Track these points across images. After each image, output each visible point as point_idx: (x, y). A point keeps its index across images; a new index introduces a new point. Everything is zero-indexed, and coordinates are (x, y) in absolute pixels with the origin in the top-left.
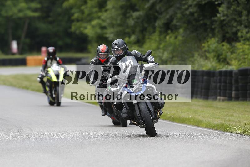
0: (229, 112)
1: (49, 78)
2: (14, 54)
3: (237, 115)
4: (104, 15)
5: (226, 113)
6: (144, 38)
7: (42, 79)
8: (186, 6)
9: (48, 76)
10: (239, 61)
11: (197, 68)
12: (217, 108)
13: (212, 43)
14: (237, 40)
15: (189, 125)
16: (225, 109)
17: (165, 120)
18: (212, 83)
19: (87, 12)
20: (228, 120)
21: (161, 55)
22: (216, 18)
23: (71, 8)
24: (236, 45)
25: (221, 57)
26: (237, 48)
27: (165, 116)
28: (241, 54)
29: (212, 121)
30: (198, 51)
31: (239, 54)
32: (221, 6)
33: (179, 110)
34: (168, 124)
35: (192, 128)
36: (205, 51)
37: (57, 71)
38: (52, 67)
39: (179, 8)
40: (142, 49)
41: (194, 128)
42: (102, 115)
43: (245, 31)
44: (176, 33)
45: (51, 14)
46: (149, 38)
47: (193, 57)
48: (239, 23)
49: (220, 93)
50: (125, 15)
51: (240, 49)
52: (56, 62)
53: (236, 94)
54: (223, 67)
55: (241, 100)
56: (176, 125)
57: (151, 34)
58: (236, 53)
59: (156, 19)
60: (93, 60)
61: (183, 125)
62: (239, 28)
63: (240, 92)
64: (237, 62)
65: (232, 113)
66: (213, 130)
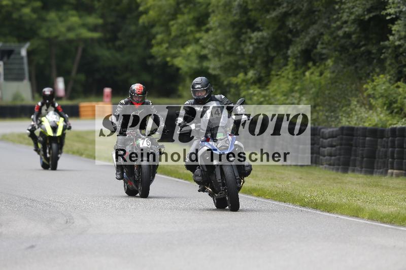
4: (204, 38)
6: (268, 75)
8: (338, 23)
9: (41, 128)
11: (355, 124)
12: (388, 187)
13: (381, 83)
15: (342, 214)
16: (400, 189)
18: (379, 147)
22: (387, 43)
25: (395, 105)
29: (379, 209)
30: (356, 96)
32: (396, 23)
35: (347, 220)
36: (369, 96)
37: (54, 121)
39: (327, 27)
40: (266, 92)
42: (118, 179)
44: (322, 67)
45: (120, 35)
46: (277, 75)
47: (349, 105)
49: (392, 163)
50: (239, 38)
52: (53, 109)
54: (398, 121)
59: (289, 43)
60: (123, 101)
66: (381, 223)
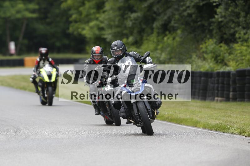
0: (226, 113)
1: (41, 78)
2: (11, 55)
3: (235, 116)
4: (102, 17)
5: (223, 114)
6: (141, 39)
7: (34, 79)
8: (184, 8)
9: (40, 76)
10: (236, 62)
11: (195, 69)
12: (215, 109)
13: (210, 44)
14: (235, 41)
15: (187, 125)
16: (222, 109)
17: (163, 120)
18: (209, 84)
19: (84, 13)
20: (226, 120)
21: (158, 55)
22: (214, 20)
23: (69, 9)
24: (233, 46)
25: (219, 58)
26: (235, 49)
27: (163, 116)
28: (239, 55)
29: (209, 122)
30: (195, 52)
31: (237, 54)
32: (219, 7)
33: (176, 111)
34: (166, 124)
36: (203, 52)
37: (49, 71)
38: (44, 68)
39: (177, 10)
40: (140, 50)
41: (192, 128)
42: (96, 115)
43: (242, 32)
44: (174, 35)
45: (49, 15)
46: (147, 39)
47: (191, 58)
48: (237, 25)
49: (217, 94)
50: (123, 17)
51: (238, 50)
52: (48, 63)
53: (233, 95)
54: (221, 68)
55: (239, 101)
56: (174, 125)
57: (148, 35)
58: (234, 54)
59: (154, 20)
60: (87, 61)
61: (180, 126)
62: (236, 29)
63: (238, 92)
64: (234, 63)
65: (230, 114)
66: (210, 130)
